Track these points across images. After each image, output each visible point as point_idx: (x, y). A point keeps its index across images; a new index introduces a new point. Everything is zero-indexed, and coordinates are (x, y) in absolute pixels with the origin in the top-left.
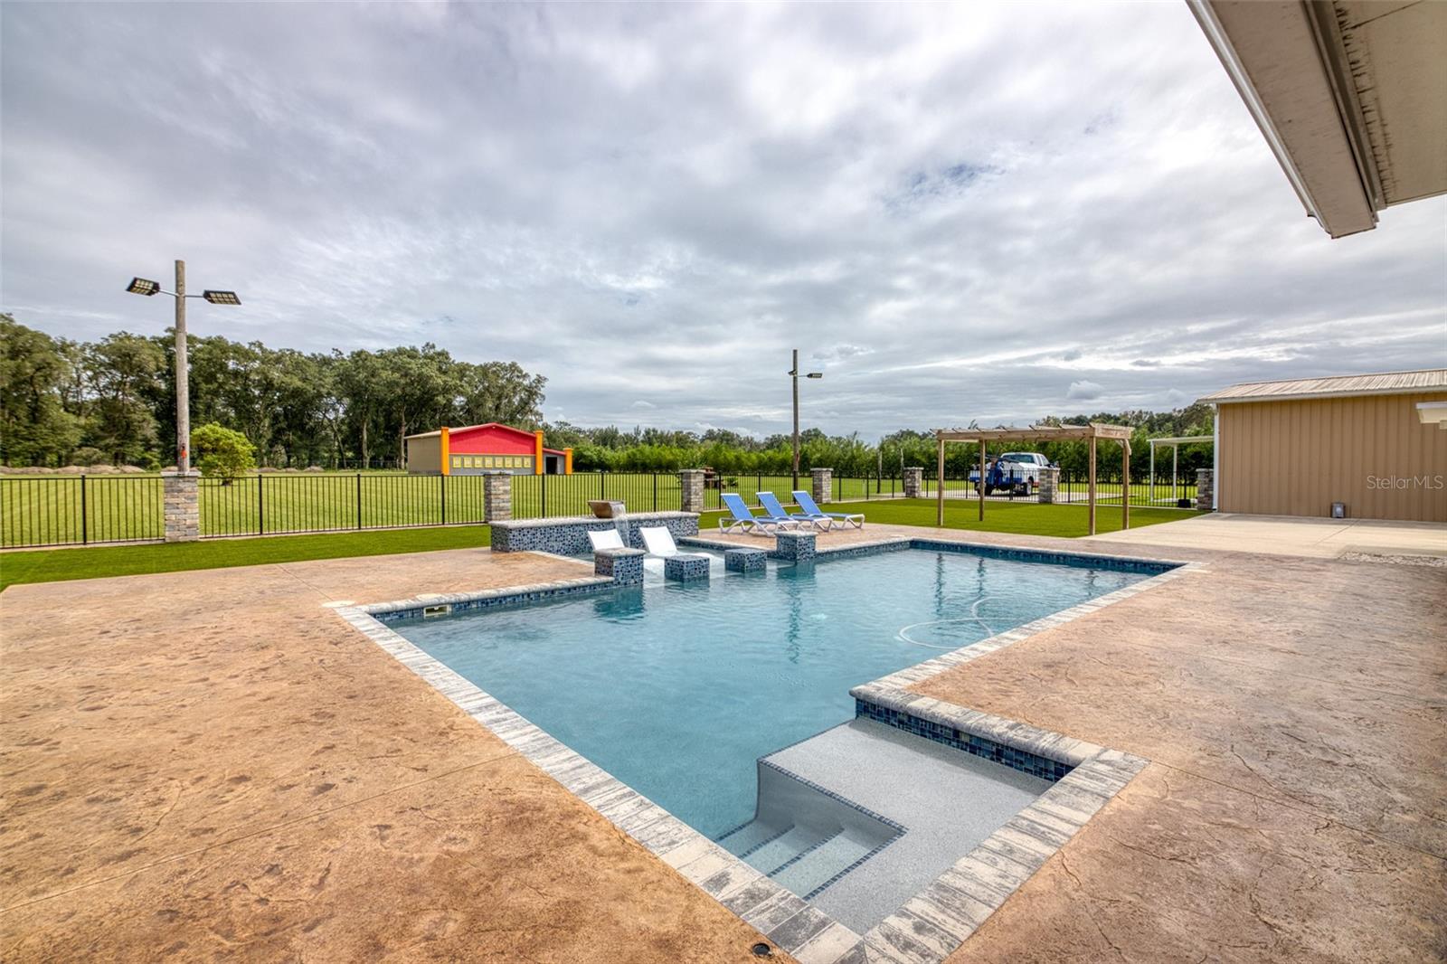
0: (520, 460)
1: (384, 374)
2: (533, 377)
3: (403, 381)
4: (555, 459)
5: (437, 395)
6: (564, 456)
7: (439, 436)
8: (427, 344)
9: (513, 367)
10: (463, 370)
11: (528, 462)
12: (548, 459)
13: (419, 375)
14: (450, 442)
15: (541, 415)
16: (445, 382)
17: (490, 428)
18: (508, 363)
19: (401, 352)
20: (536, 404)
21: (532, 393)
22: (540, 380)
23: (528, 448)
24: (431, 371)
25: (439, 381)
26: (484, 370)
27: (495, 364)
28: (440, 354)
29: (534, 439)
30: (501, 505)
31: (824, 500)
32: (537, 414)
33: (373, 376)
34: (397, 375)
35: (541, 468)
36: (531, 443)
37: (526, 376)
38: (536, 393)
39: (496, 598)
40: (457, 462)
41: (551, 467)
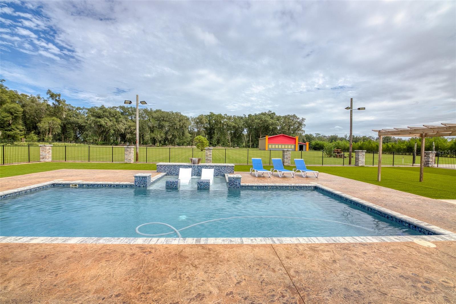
0: (290, 146)
1: (256, 121)
2: (301, 119)
3: (261, 122)
4: (303, 146)
5: (270, 126)
6: (306, 145)
7: (265, 138)
8: (269, 111)
9: (294, 116)
10: (278, 118)
11: (293, 147)
12: (300, 146)
13: (265, 120)
14: (268, 140)
15: (304, 131)
16: (272, 122)
17: (281, 135)
18: (293, 114)
19: (262, 114)
20: (302, 127)
21: (300, 124)
22: (303, 119)
23: (293, 142)
24: (268, 119)
25: (271, 122)
26: (285, 117)
27: (289, 115)
28: (272, 114)
29: (295, 139)
32: (302, 131)
33: (253, 121)
34: (259, 121)
35: (298, 148)
36: (294, 140)
37: (298, 119)
38: (302, 124)
40: (270, 146)
41: (301, 148)
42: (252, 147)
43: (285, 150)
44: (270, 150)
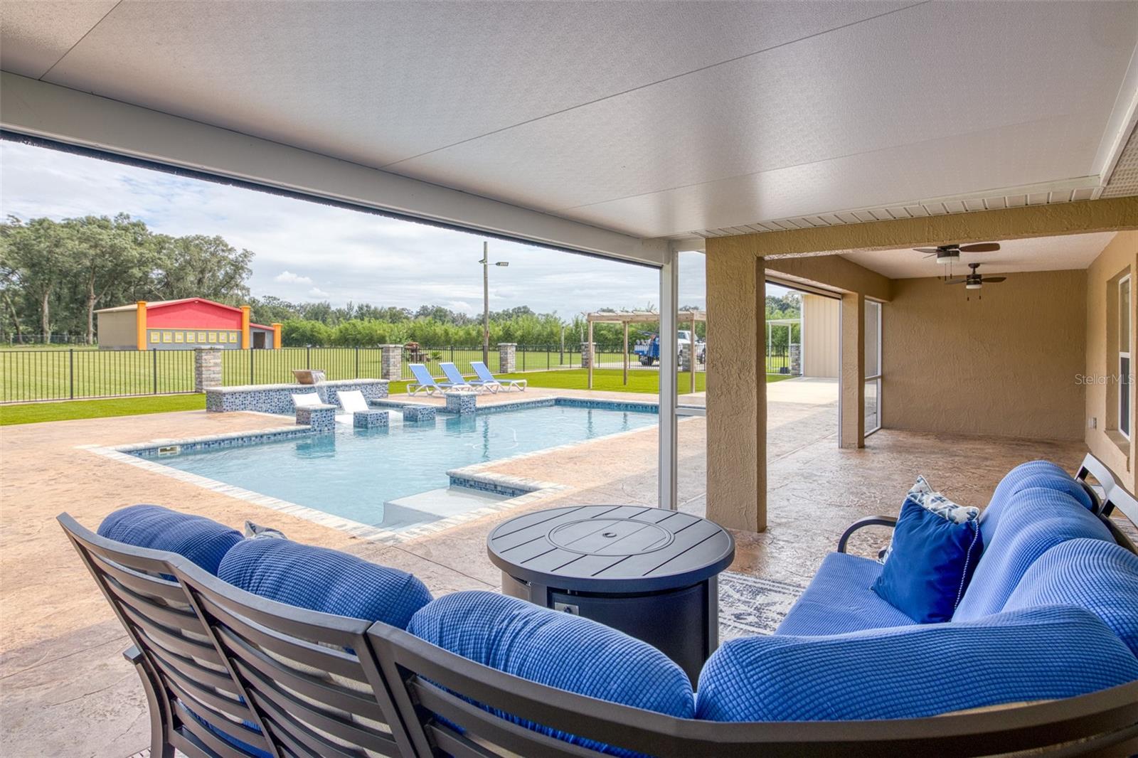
0: (225, 334)
1: (70, 244)
2: (240, 251)
3: (92, 252)
4: (264, 333)
5: (132, 267)
6: (273, 331)
7: (135, 311)
8: (121, 215)
9: (218, 241)
10: (161, 242)
11: (233, 337)
12: (255, 334)
13: (111, 246)
14: (148, 316)
15: (248, 290)
16: (141, 254)
17: (193, 302)
18: (212, 236)
19: (89, 221)
20: (243, 279)
21: (238, 267)
22: (246, 254)
23: (234, 323)
24: (125, 242)
25: (134, 253)
26: (186, 243)
27: (198, 238)
28: (134, 225)
29: (241, 314)
30: (212, 376)
31: (510, 370)
32: (243, 288)
33: (56, 246)
34: (85, 245)
35: (248, 341)
36: (238, 317)
37: (231, 250)
38: (242, 268)
39: (216, 441)
40: (155, 337)
41: (259, 341)
42: (53, 341)
43: (203, 347)
44: (155, 350)
